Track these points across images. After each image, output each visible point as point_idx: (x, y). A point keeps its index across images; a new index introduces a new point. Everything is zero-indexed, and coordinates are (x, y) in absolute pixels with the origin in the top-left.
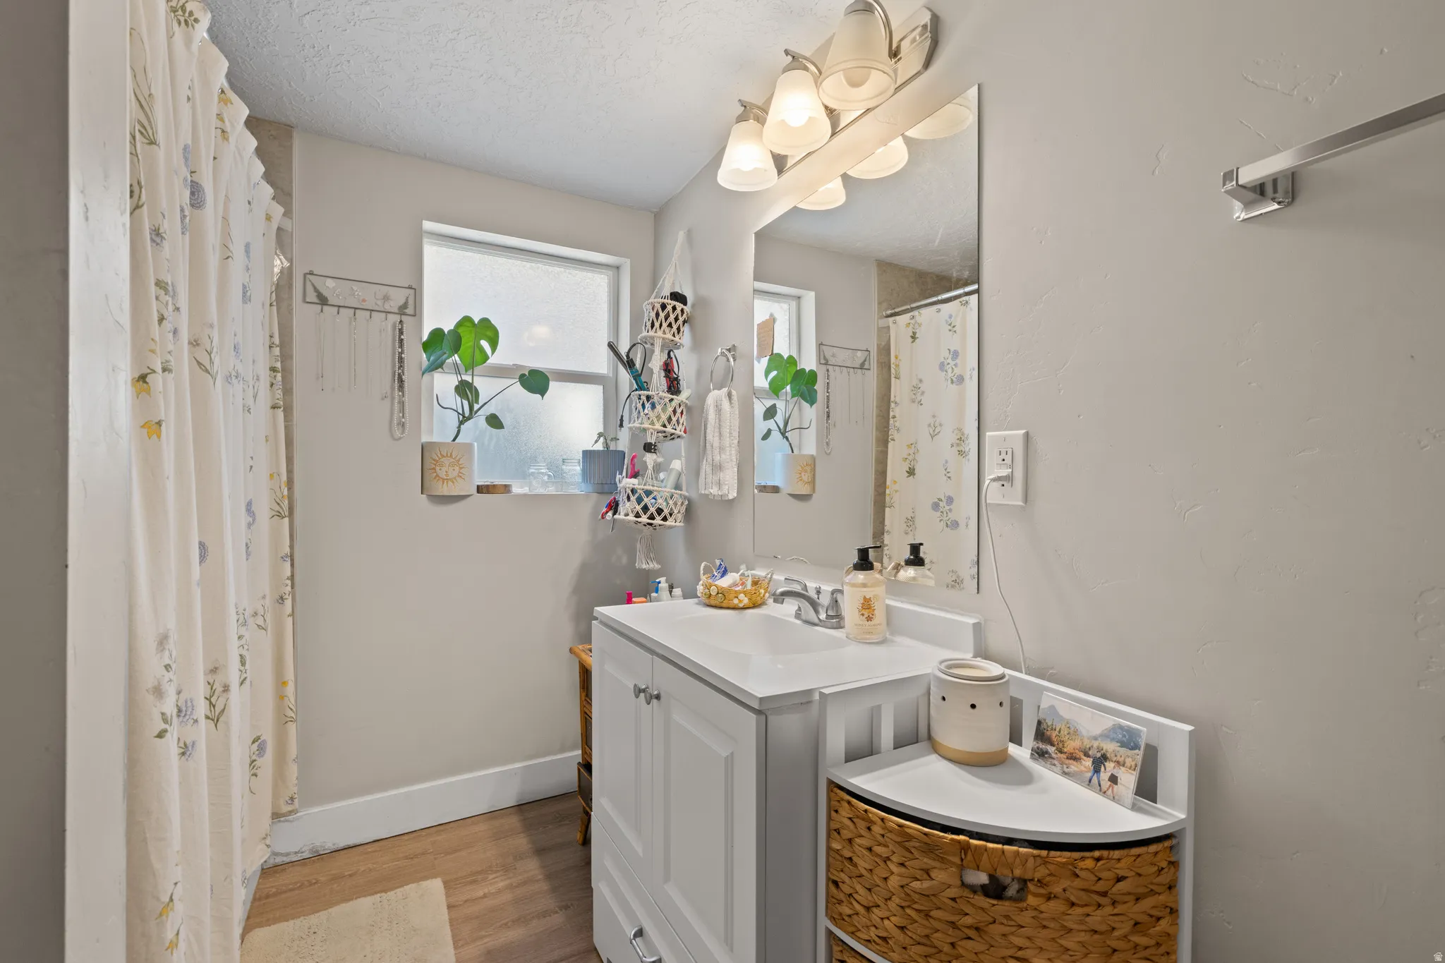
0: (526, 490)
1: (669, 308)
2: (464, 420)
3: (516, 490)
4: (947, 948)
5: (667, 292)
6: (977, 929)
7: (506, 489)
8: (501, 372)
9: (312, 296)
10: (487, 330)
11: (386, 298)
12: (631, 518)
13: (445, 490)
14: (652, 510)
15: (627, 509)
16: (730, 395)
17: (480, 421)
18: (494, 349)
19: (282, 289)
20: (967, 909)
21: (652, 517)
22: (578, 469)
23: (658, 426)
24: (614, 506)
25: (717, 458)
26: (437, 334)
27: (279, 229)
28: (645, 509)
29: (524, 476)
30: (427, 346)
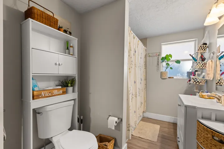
0: (176, 78)
1: (202, 46)
2: (167, 68)
3: (175, 78)
4: (210, 147)
5: (202, 43)
6: (215, 146)
7: (173, 78)
8: (173, 61)
9: (149, 56)
10: (170, 56)
11: (157, 54)
12: (192, 82)
13: (164, 78)
14: (196, 81)
15: (192, 81)
16: (212, 61)
17: (169, 68)
18: (171, 58)
19: (146, 56)
20: (213, 142)
21: (196, 83)
22: (186, 74)
23: (199, 67)
24: (190, 81)
25: (208, 73)
26: (163, 58)
27: (146, 50)
28: (195, 81)
29: (176, 76)
30: (162, 59)
